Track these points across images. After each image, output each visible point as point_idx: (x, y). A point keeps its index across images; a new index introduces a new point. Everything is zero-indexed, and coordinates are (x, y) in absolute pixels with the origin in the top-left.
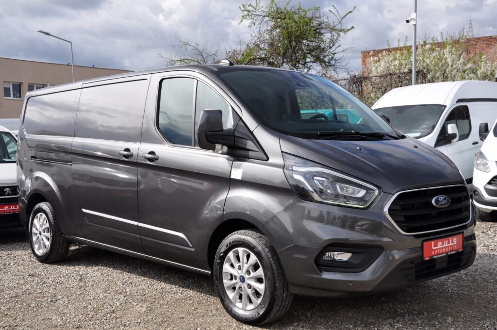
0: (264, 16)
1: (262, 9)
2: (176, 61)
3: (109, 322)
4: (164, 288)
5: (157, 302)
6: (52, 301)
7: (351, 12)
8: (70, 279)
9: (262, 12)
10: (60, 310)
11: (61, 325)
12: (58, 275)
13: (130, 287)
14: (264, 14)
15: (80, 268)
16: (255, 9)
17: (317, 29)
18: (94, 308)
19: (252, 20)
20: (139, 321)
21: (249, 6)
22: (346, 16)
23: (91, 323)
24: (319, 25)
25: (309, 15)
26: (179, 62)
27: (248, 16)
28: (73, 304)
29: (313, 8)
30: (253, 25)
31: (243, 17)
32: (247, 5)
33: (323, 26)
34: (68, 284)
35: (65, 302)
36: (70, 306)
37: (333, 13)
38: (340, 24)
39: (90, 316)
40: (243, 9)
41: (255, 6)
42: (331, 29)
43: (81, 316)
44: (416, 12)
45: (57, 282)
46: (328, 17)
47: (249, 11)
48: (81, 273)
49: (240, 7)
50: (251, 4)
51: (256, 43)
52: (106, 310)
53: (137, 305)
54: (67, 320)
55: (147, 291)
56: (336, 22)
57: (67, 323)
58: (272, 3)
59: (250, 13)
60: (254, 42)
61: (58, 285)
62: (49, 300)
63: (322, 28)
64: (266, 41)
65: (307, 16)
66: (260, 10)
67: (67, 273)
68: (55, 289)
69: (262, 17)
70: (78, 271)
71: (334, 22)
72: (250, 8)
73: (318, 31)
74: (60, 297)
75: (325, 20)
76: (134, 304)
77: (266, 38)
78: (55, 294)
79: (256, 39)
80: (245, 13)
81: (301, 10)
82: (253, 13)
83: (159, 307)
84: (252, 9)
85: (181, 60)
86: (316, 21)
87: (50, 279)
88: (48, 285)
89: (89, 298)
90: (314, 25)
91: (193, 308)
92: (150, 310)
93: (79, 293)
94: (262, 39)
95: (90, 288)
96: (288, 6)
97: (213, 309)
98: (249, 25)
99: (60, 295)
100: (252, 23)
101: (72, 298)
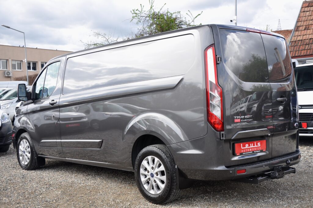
0: (146, 17)
1: (145, 12)
2: (91, 45)
3: (38, 200)
4: (74, 181)
5: (68, 188)
6: (4, 190)
7: (199, 15)
8: (16, 178)
9: (145, 14)
10: (8, 195)
11: (8, 202)
12: (9, 175)
13: (53, 181)
14: (146, 16)
15: (24, 171)
16: (141, 13)
17: (179, 25)
18: (29, 193)
19: (138, 19)
20: (56, 199)
21: (137, 10)
22: (196, 17)
23: (27, 201)
24: (180, 22)
25: (174, 16)
26: (93, 45)
27: (136, 17)
28: (17, 191)
29: (176, 12)
30: (139, 22)
31: (133, 17)
32: (136, 10)
33: (183, 23)
34: (15, 180)
35: (12, 190)
36: (15, 192)
37: (189, 15)
38: (193, 22)
39: (27, 197)
40: (133, 12)
41: (140, 11)
42: (188, 25)
43: (21, 197)
44: (236, 15)
45: (8, 179)
46: (185, 18)
47: (136, 14)
48: (24, 174)
49: (131, 11)
50: (138, 9)
51: (141, 34)
52: (37, 193)
53: (55, 191)
54: (12, 199)
55: (63, 183)
56: (191, 21)
57: (11, 201)
58: (151, 9)
59: (137, 15)
60: (140, 33)
61: (8, 181)
62: (2, 189)
63: (182, 24)
64: (147, 32)
65: (173, 17)
66: (144, 13)
67: (15, 174)
68: (7, 183)
69: (145, 17)
70: (22, 173)
71: (189, 21)
72: (137, 12)
73: (180, 26)
74: (9, 188)
75: (184, 19)
76: (54, 190)
77: (147, 30)
78: (6, 186)
79: (141, 31)
80: (135, 15)
81: (169, 13)
82: (139, 15)
83: (69, 191)
84: (139, 12)
85: (94, 44)
86: (178, 20)
87: (4, 178)
88: (2, 181)
89: (27, 187)
90: (177, 22)
91: (89, 191)
92: (63, 193)
93: (21, 185)
94: (145, 31)
95: (28, 182)
96: (161, 11)
97: (101, 192)
98: (137, 22)
99: (9, 187)
100: (139, 21)
101: (17, 188)
